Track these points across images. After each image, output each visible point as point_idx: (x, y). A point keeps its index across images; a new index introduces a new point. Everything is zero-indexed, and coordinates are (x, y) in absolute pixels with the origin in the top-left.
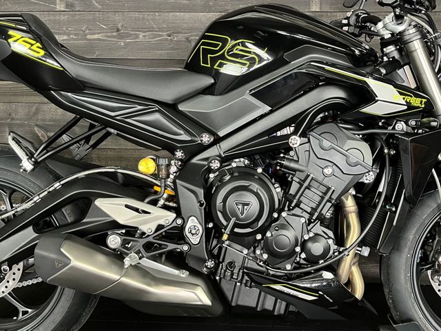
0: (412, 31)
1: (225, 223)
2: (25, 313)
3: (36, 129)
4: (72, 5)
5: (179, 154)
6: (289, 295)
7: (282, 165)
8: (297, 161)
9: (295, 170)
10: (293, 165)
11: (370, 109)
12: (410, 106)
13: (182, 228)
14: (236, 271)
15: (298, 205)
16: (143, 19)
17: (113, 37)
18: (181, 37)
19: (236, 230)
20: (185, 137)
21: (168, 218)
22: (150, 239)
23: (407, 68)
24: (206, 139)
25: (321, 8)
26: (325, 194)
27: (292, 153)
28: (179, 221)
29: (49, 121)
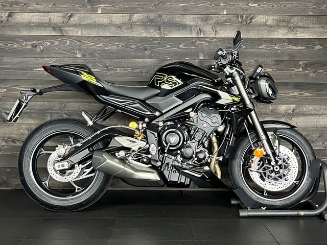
0: (236, 73)
1: (166, 145)
2: (78, 189)
3: (64, 115)
4: (85, 55)
5: (147, 120)
6: (191, 175)
7: (187, 123)
8: (193, 122)
9: (192, 125)
10: (191, 123)
11: (219, 102)
12: (234, 101)
13: (149, 148)
14: (170, 166)
15: (194, 138)
16: (120, 62)
17: (104, 70)
18: (138, 70)
19: (170, 148)
20: (149, 113)
21: (143, 144)
22: (136, 152)
23: (235, 86)
24: (157, 114)
25: (204, 58)
26: (204, 134)
27: (191, 119)
28: (148, 146)
29: (71, 111)
